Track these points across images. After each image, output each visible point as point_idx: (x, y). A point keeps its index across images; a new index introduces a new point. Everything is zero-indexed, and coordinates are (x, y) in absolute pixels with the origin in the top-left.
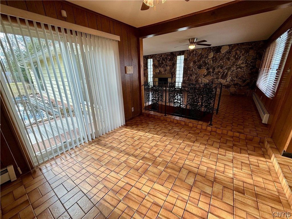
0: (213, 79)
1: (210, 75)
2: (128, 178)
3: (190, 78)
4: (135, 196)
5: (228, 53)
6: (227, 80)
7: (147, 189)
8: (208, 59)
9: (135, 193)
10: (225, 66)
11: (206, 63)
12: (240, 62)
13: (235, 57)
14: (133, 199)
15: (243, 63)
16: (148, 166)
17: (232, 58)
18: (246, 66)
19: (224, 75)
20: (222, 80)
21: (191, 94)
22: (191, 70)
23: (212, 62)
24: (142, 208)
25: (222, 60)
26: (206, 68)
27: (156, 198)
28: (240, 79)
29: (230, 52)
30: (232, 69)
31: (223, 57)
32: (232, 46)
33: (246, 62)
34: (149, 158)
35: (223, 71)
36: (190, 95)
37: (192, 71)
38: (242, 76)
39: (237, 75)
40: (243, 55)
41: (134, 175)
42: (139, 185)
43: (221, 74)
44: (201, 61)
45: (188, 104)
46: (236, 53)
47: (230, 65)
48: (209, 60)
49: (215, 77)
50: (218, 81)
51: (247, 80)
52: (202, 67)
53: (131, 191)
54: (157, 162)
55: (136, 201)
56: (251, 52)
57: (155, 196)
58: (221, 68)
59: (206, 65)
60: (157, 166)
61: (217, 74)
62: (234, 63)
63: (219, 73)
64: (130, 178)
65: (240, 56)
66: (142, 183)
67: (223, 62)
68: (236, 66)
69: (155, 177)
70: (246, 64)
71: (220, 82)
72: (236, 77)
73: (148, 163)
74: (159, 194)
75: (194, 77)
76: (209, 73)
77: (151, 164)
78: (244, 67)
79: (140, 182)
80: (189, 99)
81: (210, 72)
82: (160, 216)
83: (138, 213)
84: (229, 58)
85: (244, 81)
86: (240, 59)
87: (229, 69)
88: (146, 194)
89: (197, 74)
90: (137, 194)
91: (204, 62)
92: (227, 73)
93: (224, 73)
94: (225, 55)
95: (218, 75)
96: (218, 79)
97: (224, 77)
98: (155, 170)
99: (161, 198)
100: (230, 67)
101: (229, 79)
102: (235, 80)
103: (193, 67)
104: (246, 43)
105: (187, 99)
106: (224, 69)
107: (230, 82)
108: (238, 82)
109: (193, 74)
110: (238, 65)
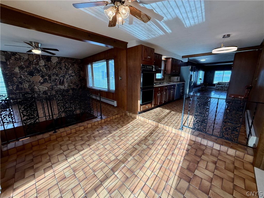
0: (52, 86)
1: (48, 82)
2: (135, 188)
3: (20, 86)
4: (155, 182)
5: (59, 63)
6: (65, 86)
7: (149, 173)
8: (40, 66)
9: (152, 182)
10: (60, 74)
11: (38, 70)
12: (70, 72)
13: (65, 67)
14: (157, 184)
15: (72, 73)
16: (125, 167)
17: (63, 68)
18: (76, 75)
19: (61, 82)
20: (61, 86)
21: (61, 101)
22: (18, 77)
23: (45, 70)
24: (164, 178)
25: (55, 69)
26: (41, 75)
27: (156, 168)
28: (75, 85)
29: (60, 63)
30: (66, 77)
31: (55, 66)
32: (61, 58)
33: (74, 72)
34: (115, 164)
35: (59, 78)
36: (60, 103)
37: (21, 77)
38: (75, 83)
39: (72, 82)
40: (71, 66)
41: (133, 181)
42: (145, 178)
43: (58, 81)
44: (32, 68)
45: (60, 112)
46: (65, 64)
47: (63, 73)
48: (41, 68)
49: (53, 84)
50: (57, 87)
51: (79, 85)
52: (35, 74)
53: (150, 186)
54: (123, 160)
55: (159, 182)
56: (75, 65)
57: (155, 168)
58: (57, 76)
59: (39, 72)
60: (127, 161)
61: (54, 81)
62: (66, 72)
63: (56, 80)
64: (136, 186)
65: (69, 68)
66: (142, 176)
67: (57, 71)
68: (69, 74)
69: (138, 165)
70: (75, 74)
71: (60, 88)
72: (72, 83)
73: (121, 167)
74: (153, 165)
75: (26, 85)
76: (45, 81)
77: (123, 165)
78: (74, 76)
79: (141, 177)
80: (60, 107)
81: (46, 79)
82: (168, 168)
83: (167, 181)
84: (61, 67)
85: (77, 86)
86: (70, 70)
87: (64, 77)
88: (153, 174)
89: (31, 82)
90: (153, 181)
91: (36, 69)
92: (63, 80)
93: (61, 80)
94: (57, 65)
95: (56, 82)
96: (57, 85)
97: (62, 83)
98: (132, 163)
99: (156, 164)
100: (64, 75)
101: (66, 85)
102: (71, 86)
103: (20, 73)
104: (70, 58)
105: (58, 108)
106: (60, 77)
107: (68, 88)
108: (74, 87)
109: (25, 82)
110: (70, 74)
